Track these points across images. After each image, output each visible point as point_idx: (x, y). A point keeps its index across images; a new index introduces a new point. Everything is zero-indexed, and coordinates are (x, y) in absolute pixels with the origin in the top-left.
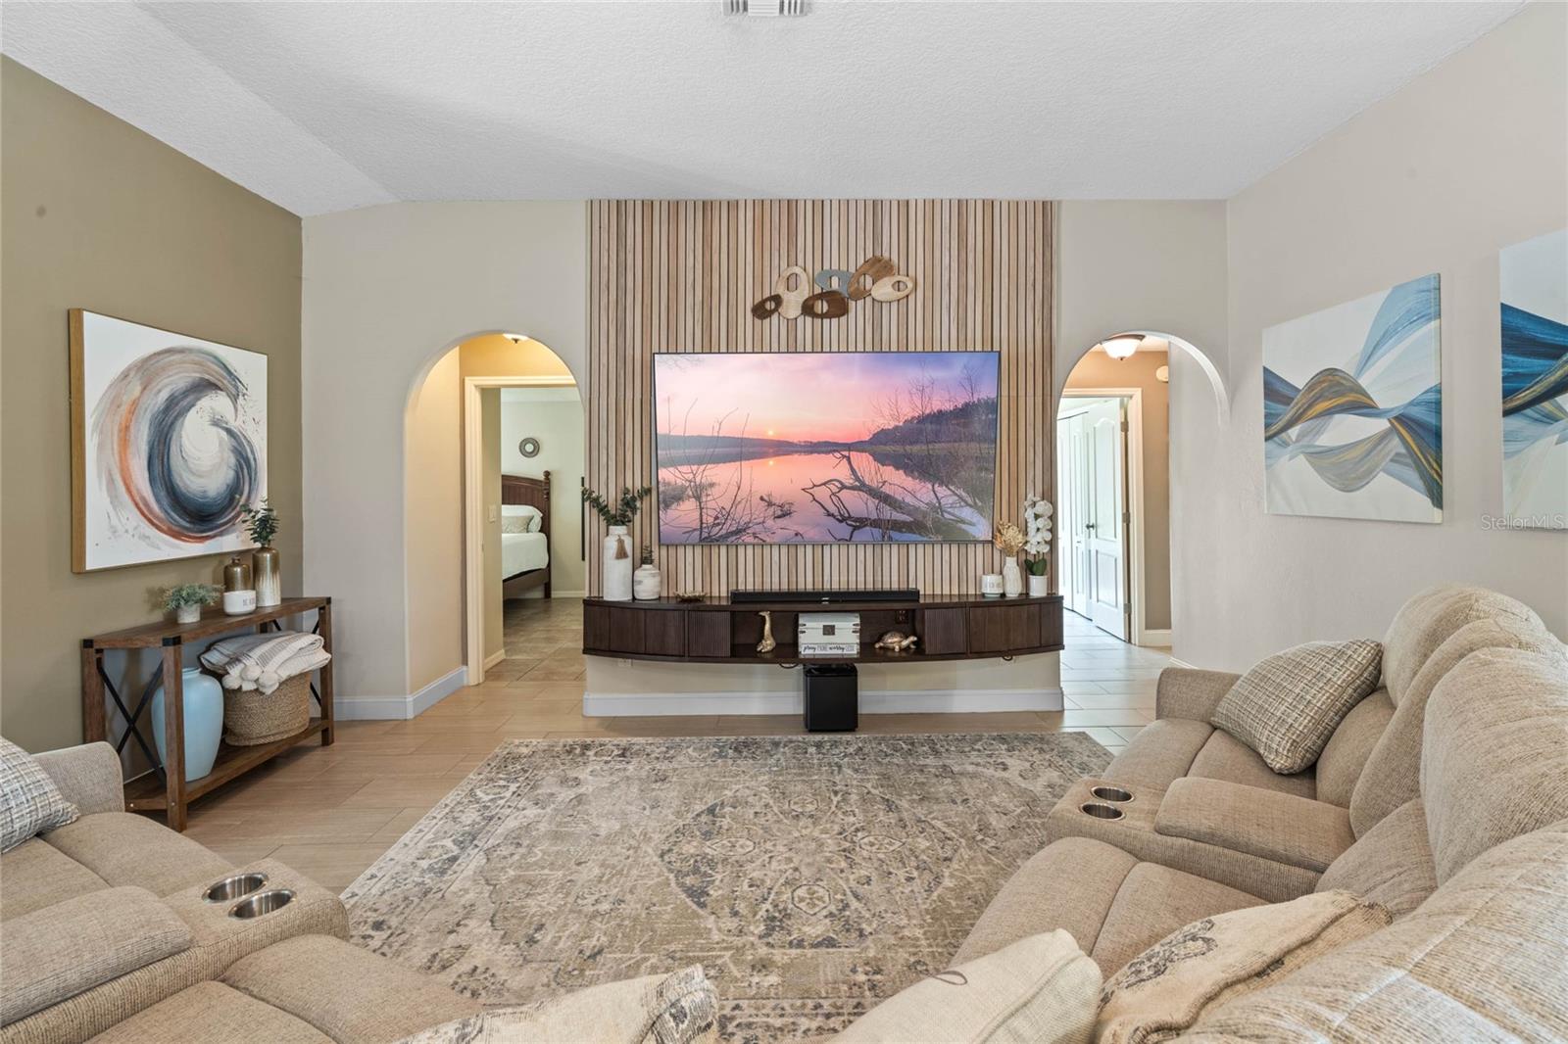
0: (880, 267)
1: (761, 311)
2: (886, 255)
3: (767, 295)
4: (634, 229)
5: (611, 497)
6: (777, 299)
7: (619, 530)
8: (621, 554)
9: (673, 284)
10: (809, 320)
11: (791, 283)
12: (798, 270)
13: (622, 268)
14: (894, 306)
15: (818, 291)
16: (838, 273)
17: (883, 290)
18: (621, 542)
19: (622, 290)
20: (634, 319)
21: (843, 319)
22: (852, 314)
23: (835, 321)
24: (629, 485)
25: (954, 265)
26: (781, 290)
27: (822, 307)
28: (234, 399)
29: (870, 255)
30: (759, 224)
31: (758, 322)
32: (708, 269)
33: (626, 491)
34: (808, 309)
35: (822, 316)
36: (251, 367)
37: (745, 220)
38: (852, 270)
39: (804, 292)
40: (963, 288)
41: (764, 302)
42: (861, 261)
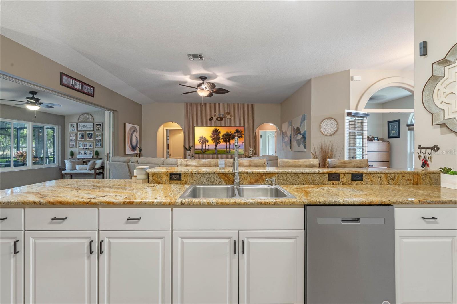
0: (228, 113)
1: (210, 120)
2: (229, 112)
3: (211, 117)
4: (191, 107)
5: (188, 147)
6: (212, 118)
7: (189, 152)
8: (189, 155)
9: (197, 115)
10: (217, 121)
11: (215, 116)
12: (215, 114)
13: (189, 113)
14: (230, 119)
15: (219, 117)
16: (222, 114)
17: (228, 117)
18: (189, 153)
19: (189, 116)
20: (191, 121)
21: (222, 121)
22: (224, 120)
23: (221, 121)
24: (190, 145)
25: (239, 113)
26: (213, 117)
27: (219, 119)
28: (136, 132)
29: (226, 111)
30: (210, 107)
31: (210, 121)
32: (202, 113)
33: (190, 146)
34: (217, 119)
35: (219, 120)
36: (138, 127)
37: (208, 105)
38: (224, 114)
39: (217, 117)
40: (240, 117)
41: (210, 118)
42: (225, 112)
